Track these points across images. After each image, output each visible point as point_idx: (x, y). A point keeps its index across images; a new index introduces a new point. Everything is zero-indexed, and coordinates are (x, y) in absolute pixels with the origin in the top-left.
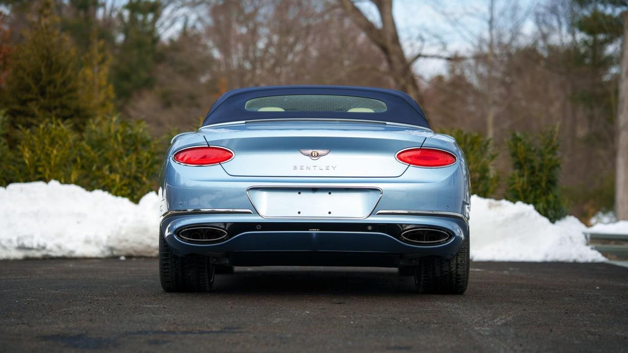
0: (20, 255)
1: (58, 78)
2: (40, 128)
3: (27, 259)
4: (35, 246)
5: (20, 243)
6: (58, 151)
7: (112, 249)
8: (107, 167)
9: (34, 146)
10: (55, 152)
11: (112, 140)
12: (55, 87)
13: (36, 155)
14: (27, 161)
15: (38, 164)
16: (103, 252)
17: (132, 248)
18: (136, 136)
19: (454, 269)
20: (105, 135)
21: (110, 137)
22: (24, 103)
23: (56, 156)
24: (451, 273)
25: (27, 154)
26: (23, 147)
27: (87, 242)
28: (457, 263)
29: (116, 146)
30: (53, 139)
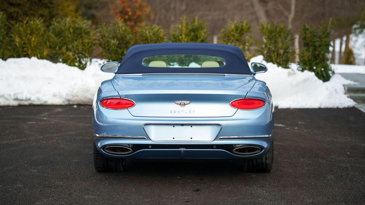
0: (15, 103)
2: (24, 23)
3: (20, 106)
4: (24, 98)
5: (16, 97)
6: (35, 38)
7: (69, 100)
8: (65, 47)
9: (21, 34)
10: (33, 39)
11: (67, 32)
13: (23, 40)
14: (17, 44)
15: (24, 46)
16: (64, 102)
17: (81, 100)
18: (81, 29)
19: (264, 160)
20: (63, 28)
21: (66, 30)
23: (34, 41)
24: (262, 163)
25: (17, 40)
26: (15, 35)
27: (55, 96)
28: (266, 157)
29: (69, 35)
30: (32, 30)
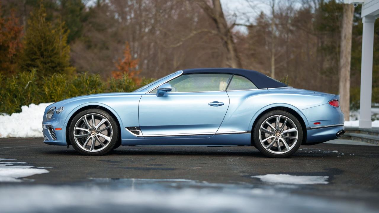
1: (50, 48)
2: (52, 77)
9: (49, 86)
10: (59, 89)
11: (85, 83)
12: (48, 52)
13: (51, 90)
14: (47, 93)
15: (52, 94)
18: (96, 81)
20: (82, 81)
21: (84, 82)
22: (33, 60)
23: (60, 91)
25: (47, 90)
26: (45, 87)
29: (87, 86)
30: (58, 83)
